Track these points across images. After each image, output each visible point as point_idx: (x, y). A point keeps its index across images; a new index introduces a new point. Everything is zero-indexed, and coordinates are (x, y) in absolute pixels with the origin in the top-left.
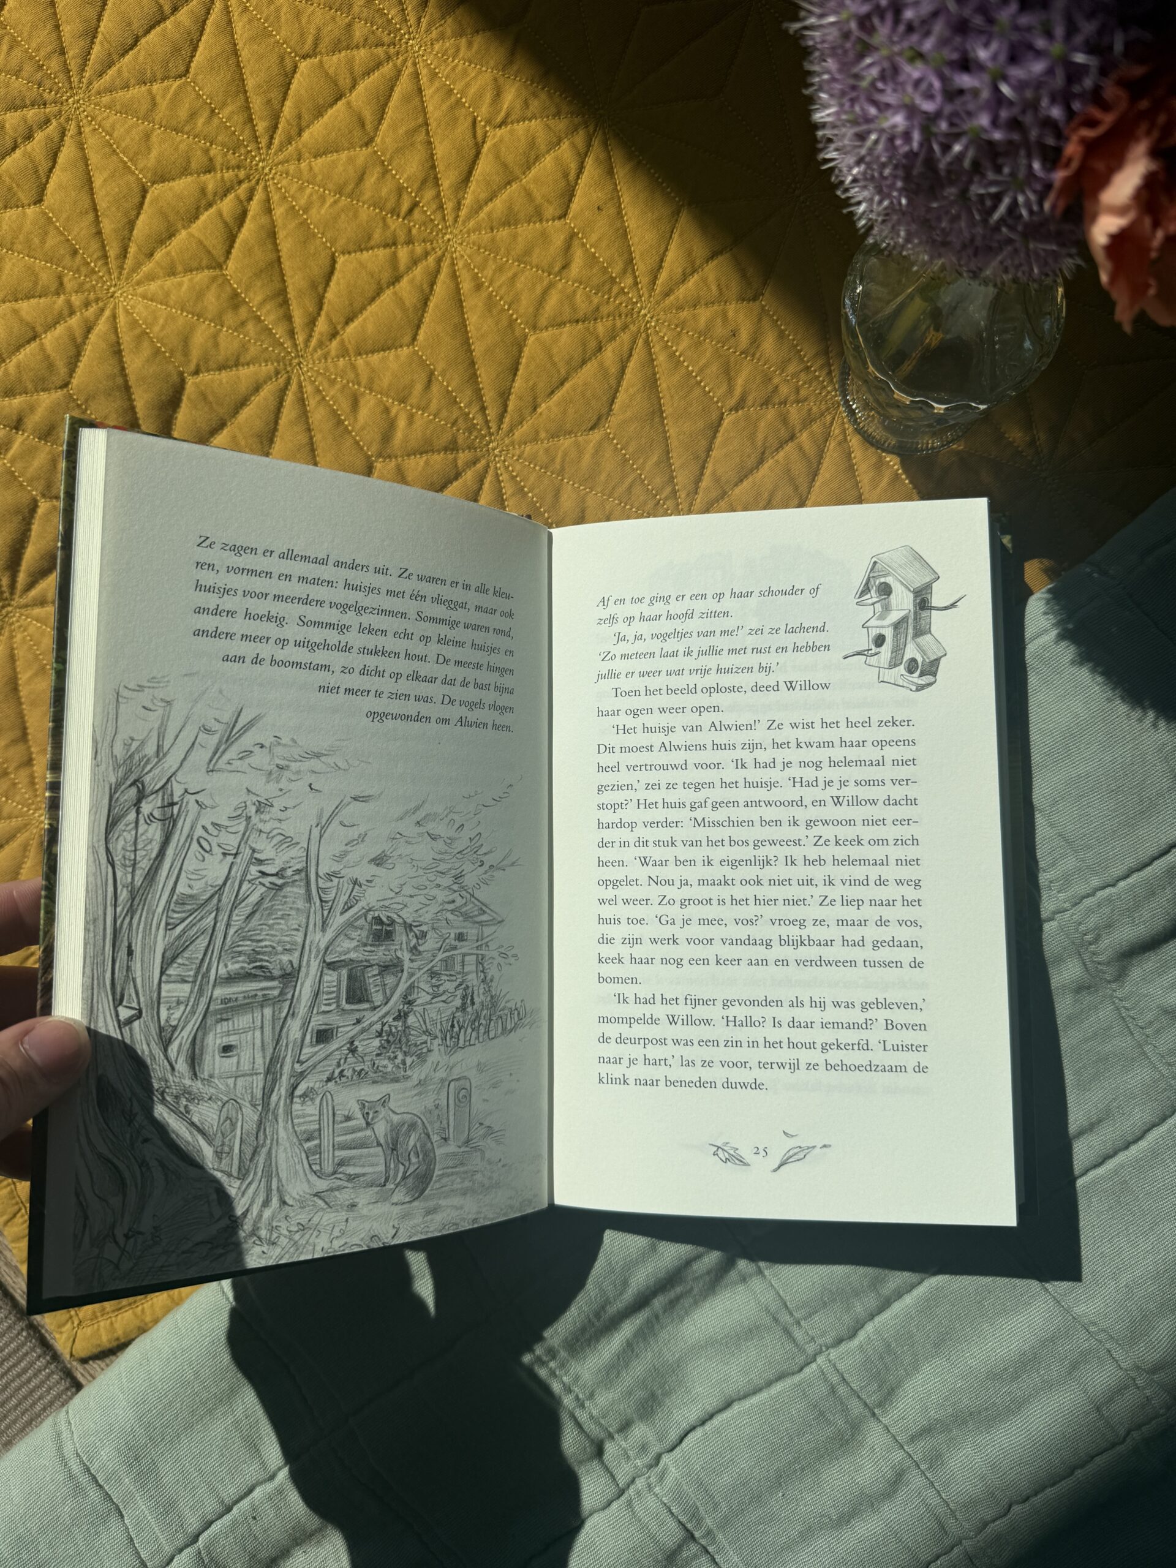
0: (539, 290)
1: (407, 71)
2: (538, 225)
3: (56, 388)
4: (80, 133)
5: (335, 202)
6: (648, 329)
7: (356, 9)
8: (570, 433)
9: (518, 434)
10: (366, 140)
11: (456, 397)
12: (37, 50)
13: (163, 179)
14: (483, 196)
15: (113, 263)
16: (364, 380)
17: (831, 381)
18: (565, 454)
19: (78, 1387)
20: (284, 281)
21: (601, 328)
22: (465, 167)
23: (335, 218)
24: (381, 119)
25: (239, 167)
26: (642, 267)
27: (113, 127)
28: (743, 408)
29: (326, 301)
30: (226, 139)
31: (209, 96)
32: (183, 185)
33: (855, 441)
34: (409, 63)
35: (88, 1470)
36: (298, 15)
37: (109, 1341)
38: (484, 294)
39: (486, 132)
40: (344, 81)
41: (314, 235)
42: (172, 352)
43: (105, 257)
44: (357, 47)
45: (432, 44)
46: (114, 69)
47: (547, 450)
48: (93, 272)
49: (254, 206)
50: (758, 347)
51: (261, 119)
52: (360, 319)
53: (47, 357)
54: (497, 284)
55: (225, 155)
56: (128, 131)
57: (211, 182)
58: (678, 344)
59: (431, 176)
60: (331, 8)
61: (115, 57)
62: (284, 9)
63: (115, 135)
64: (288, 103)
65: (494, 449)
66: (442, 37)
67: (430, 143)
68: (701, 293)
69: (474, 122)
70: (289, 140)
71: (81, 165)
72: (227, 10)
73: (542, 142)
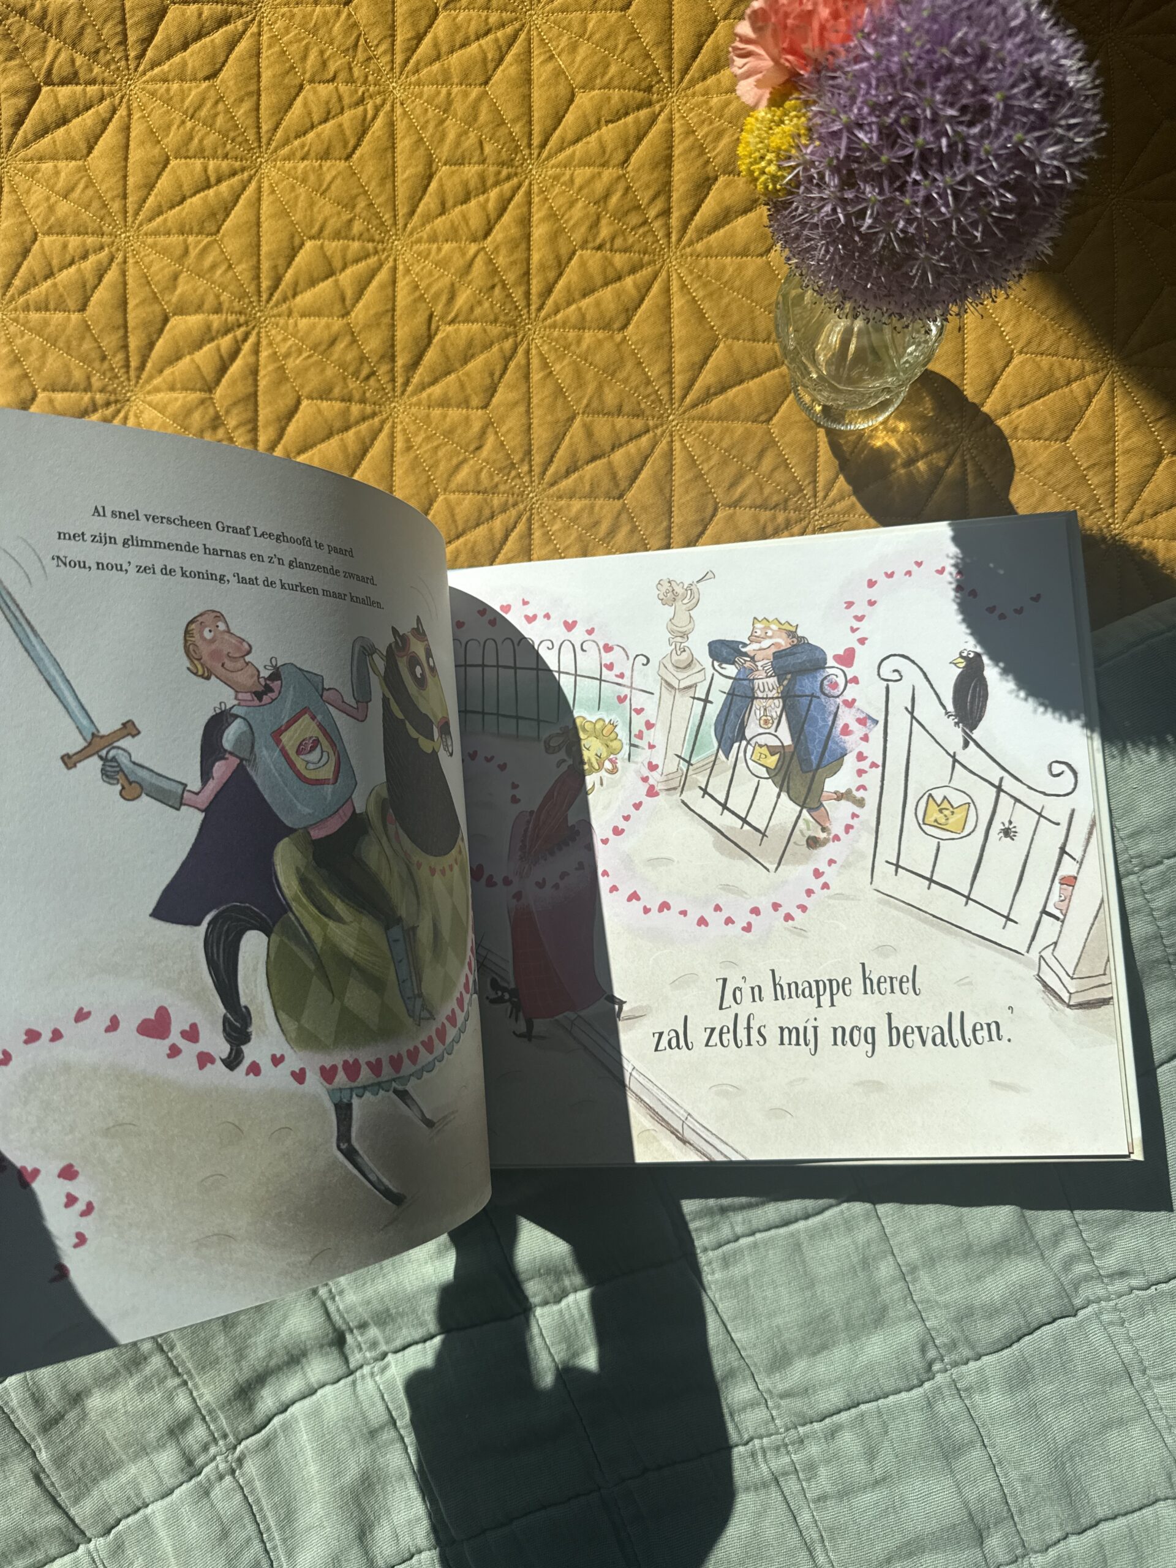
0: (455, 462)
1: (388, 265)
2: (464, 411)
4: (125, 262)
5: (310, 356)
6: (532, 509)
7: (358, 210)
10: (343, 312)
12: (106, 192)
13: (181, 311)
14: (427, 379)
15: (132, 373)
20: (256, 411)
21: (496, 501)
22: (417, 351)
23: (306, 369)
24: (358, 299)
25: (241, 313)
26: (537, 459)
27: (151, 263)
29: (286, 433)
30: (235, 290)
31: (231, 254)
32: (193, 321)
34: (391, 259)
36: (312, 204)
38: (411, 455)
39: (439, 326)
40: (337, 263)
41: (287, 379)
43: (128, 366)
44: (354, 239)
45: (412, 246)
46: (161, 218)
48: (116, 377)
49: (247, 347)
50: (611, 538)
51: (266, 278)
52: (309, 453)
54: (423, 450)
55: (232, 302)
56: (162, 269)
57: (216, 320)
58: (549, 524)
59: (390, 352)
60: (338, 205)
61: (164, 209)
62: (302, 198)
63: (153, 269)
64: (290, 271)
66: (420, 242)
67: (393, 325)
68: (578, 488)
69: (431, 316)
70: (285, 299)
71: (120, 286)
72: (259, 190)
73: (478, 345)
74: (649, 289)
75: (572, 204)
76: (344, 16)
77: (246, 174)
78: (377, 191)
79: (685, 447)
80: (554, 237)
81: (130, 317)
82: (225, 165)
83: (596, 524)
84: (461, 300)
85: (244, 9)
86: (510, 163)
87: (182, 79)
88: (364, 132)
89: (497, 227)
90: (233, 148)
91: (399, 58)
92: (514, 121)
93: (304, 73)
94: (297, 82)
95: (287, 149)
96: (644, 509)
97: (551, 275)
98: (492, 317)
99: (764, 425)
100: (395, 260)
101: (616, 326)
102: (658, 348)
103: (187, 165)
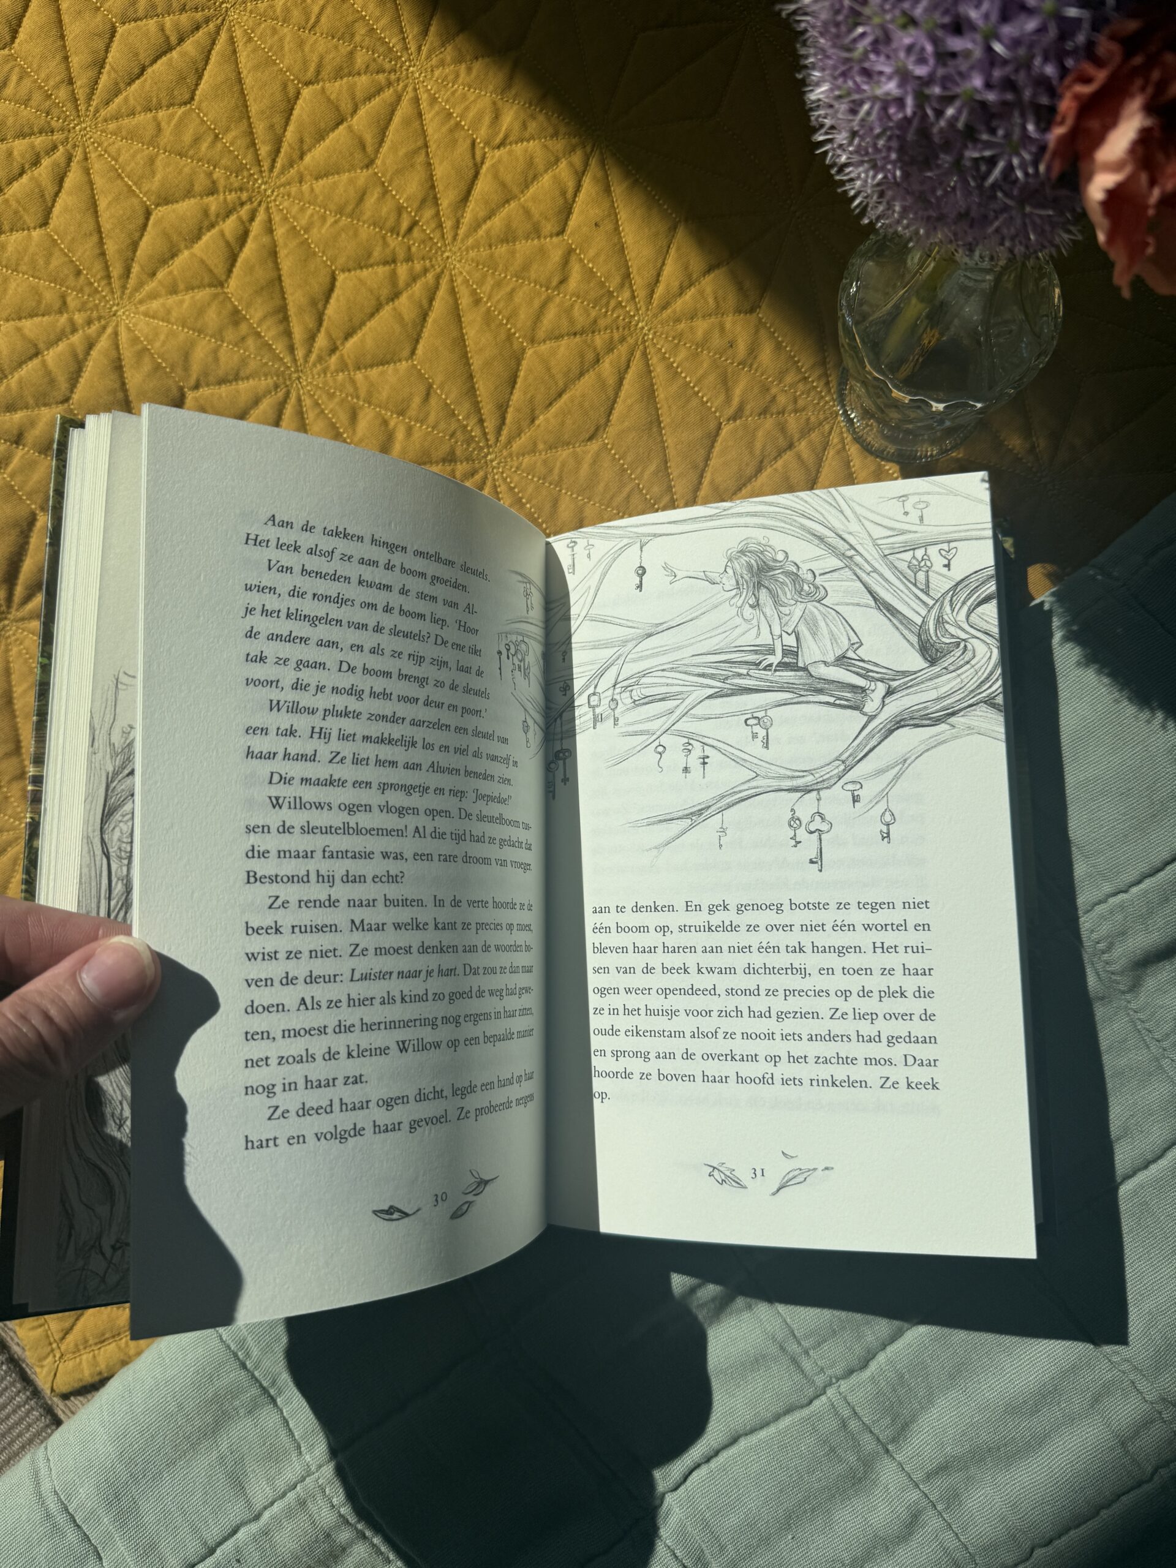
0: (537, 303)
1: (407, 98)
2: (536, 241)
3: (57, 403)
4: (86, 159)
5: (336, 222)
6: (644, 342)
7: (358, 38)
8: (568, 444)
9: (516, 446)
10: (366, 161)
11: (454, 410)
12: (46, 80)
13: (167, 201)
14: (482, 214)
15: (116, 283)
16: (363, 393)
17: (829, 391)
18: (563, 465)
19: (58, 1422)
20: (284, 299)
21: (599, 340)
22: (463, 186)
23: (336, 238)
24: (381, 142)
25: (241, 189)
26: (639, 282)
27: (119, 151)
28: (741, 418)
29: (326, 318)
30: (229, 163)
31: (214, 122)
32: (186, 208)
33: (854, 450)
34: (410, 89)
35: (67, 1510)
36: (301, 44)
37: (92, 1376)
38: (483, 309)
39: (485, 153)
40: (346, 106)
41: (315, 254)
42: (173, 368)
43: (108, 277)
44: (359, 74)
45: (432, 71)
46: (121, 97)
47: (545, 462)
48: (96, 291)
49: (256, 227)
50: (755, 358)
51: (264, 142)
52: (360, 334)
53: (48, 373)
54: (495, 300)
55: (228, 178)
56: (134, 156)
57: (213, 204)
58: (675, 356)
59: (430, 195)
60: (333, 37)
61: (122, 85)
62: (288, 39)
63: (120, 160)
64: (291, 128)
65: (492, 461)
66: (442, 63)
67: (429, 164)
68: (699, 306)
69: (473, 144)
70: (291, 165)
71: (86, 189)
72: (232, 40)
73: (540, 161)
74: (734, 63)
77: (211, 26)
78: (377, 13)
81: (104, 219)
82: (184, 19)
83: (731, 344)
89: (535, 24)
101: (704, 112)
103: (139, 28)
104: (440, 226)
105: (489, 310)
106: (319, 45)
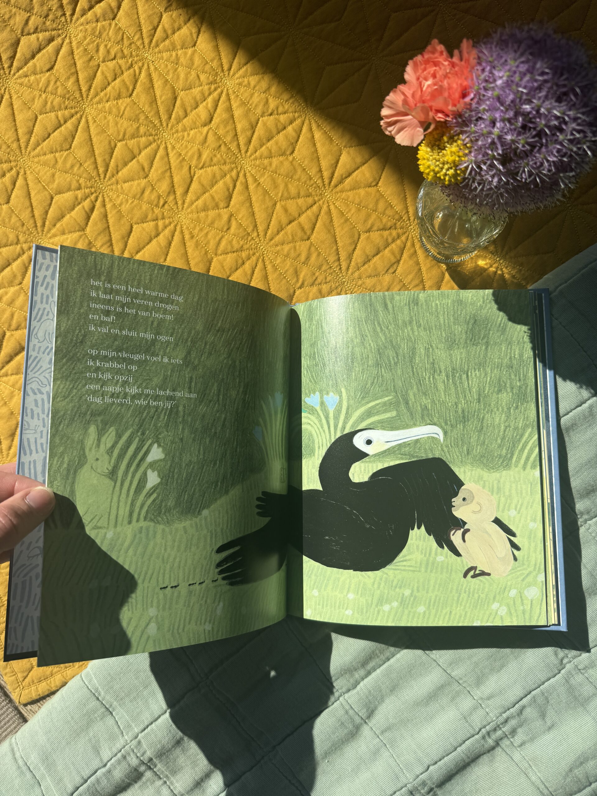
0: (218, 238)
1: (162, 147)
2: (217, 211)
3: (17, 285)
4: (25, 174)
5: (132, 202)
6: (263, 254)
7: (141, 121)
10: (145, 175)
12: (8, 139)
13: (60, 193)
14: (194, 198)
15: (39, 229)
17: (341, 272)
20: (110, 236)
21: (244, 254)
22: (186, 186)
23: (132, 209)
24: (151, 167)
25: (91, 187)
26: (261, 228)
27: (39, 170)
28: (304, 287)
29: (128, 244)
30: (86, 176)
31: (80, 158)
32: (68, 196)
34: (163, 143)
36: (117, 124)
38: (194, 240)
39: (195, 172)
40: (136, 151)
41: (123, 216)
43: (36, 226)
44: (142, 137)
45: (173, 134)
46: (40, 147)
48: (31, 233)
49: (98, 204)
50: (310, 261)
51: (101, 167)
52: (143, 251)
54: (200, 236)
55: (86, 182)
56: (46, 173)
57: (80, 194)
58: (276, 261)
59: (172, 190)
60: (130, 121)
61: (40, 142)
62: (111, 121)
63: (40, 174)
64: (113, 160)
67: (172, 176)
68: (285, 239)
69: (190, 168)
70: (113, 176)
71: (25, 187)
72: (87, 122)
73: (218, 176)
74: (301, 131)
75: (252, 95)
76: (113, 25)
77: (78, 115)
78: (149, 109)
79: (336, 207)
80: (246, 114)
81: (33, 200)
82: (67, 113)
83: (299, 255)
84: (204, 157)
85: (60, 32)
86: (215, 82)
87: (35, 73)
88: (136, 81)
89: (215, 115)
90: (69, 103)
91: (146, 41)
92: (212, 61)
93: (99, 59)
94: (96, 63)
95: (97, 98)
96: (323, 242)
97: (249, 133)
98: (223, 162)
99: (375, 188)
100: (166, 143)
101: (288, 153)
102: (312, 160)
103: (47, 117)
104: (176, 203)
105: (197, 241)
106: (124, 124)
